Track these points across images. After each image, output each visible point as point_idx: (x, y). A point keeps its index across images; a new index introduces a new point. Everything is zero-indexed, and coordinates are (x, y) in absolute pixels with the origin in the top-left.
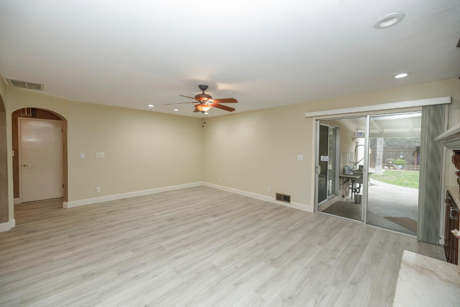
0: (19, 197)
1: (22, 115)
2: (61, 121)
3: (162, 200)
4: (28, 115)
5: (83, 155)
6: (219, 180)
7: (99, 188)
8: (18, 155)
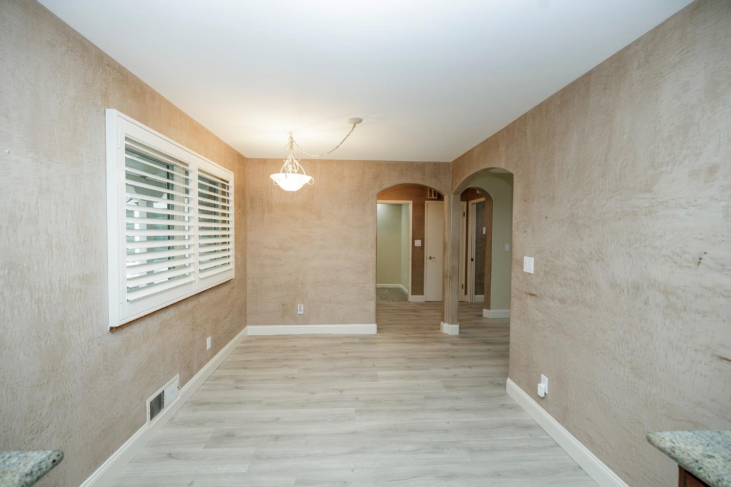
0: (423, 294)
1: (429, 197)
4: (435, 198)
8: (424, 245)
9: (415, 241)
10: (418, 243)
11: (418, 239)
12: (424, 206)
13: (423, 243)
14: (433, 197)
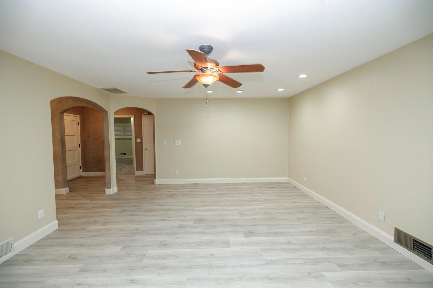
0: (143, 171)
1: (143, 113)
2: (151, 116)
3: (224, 192)
4: (147, 114)
5: (165, 143)
6: (305, 180)
7: (177, 171)
8: (142, 141)
9: (137, 139)
10: (139, 140)
11: (139, 138)
12: (141, 119)
13: (142, 140)
14: (145, 113)
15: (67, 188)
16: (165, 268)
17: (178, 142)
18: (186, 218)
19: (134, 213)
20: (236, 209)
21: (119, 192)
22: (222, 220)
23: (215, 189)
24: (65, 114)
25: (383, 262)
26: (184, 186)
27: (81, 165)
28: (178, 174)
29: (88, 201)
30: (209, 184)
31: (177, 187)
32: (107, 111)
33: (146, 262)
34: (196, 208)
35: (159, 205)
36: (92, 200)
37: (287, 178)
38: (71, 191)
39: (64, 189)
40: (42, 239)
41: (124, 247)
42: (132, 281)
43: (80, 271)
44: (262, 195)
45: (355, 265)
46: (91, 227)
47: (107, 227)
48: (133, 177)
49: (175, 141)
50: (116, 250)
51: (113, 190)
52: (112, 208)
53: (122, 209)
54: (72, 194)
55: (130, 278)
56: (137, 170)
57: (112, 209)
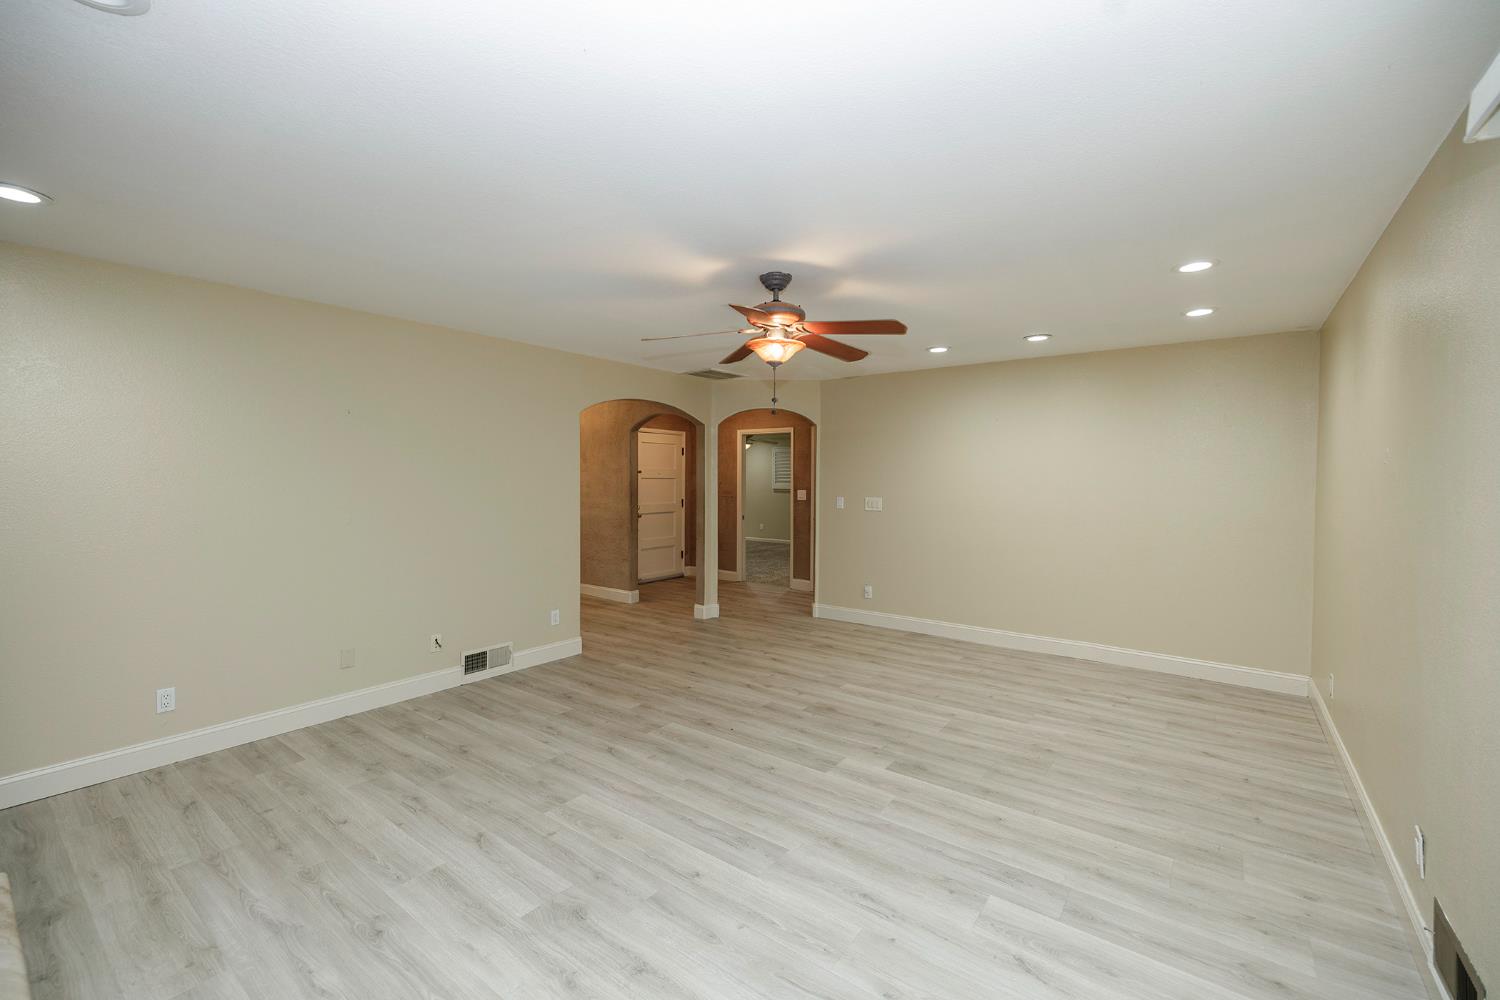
5: (841, 503)
7: (869, 589)
9: (799, 491)
10: (802, 495)
11: (803, 489)
13: (808, 494)
15: (637, 592)
16: (670, 752)
17: (876, 503)
18: (803, 697)
19: (712, 662)
20: (953, 715)
21: (722, 618)
22: (878, 724)
23: (957, 658)
24: (642, 429)
25: (1278, 984)
26: (878, 633)
27: (683, 549)
28: (871, 596)
29: (654, 623)
30: (958, 642)
31: (860, 630)
32: (703, 422)
33: (653, 735)
34: (848, 686)
35: (775, 660)
36: (663, 623)
37: (1305, 679)
38: (642, 599)
39: (630, 593)
40: (554, 663)
41: (642, 706)
42: (610, 750)
43: (564, 714)
44: (1109, 706)
45: (1135, 935)
46: (624, 665)
47: (649, 670)
48: (780, 591)
49: (867, 499)
50: (627, 705)
51: (709, 609)
52: (683, 642)
53: (695, 649)
54: (642, 606)
55: (612, 745)
56: (795, 577)
57: (680, 644)
